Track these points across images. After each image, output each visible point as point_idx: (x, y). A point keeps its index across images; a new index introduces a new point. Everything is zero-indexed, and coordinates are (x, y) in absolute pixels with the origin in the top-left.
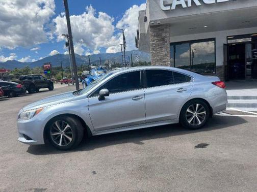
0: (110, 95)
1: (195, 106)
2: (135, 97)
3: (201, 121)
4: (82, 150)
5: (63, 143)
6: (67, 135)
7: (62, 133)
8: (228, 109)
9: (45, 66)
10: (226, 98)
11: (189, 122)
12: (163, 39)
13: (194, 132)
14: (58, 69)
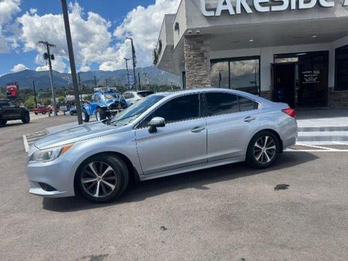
0: (167, 125)
1: (264, 139)
2: (195, 128)
3: (270, 158)
4: (129, 201)
5: (101, 192)
6: (107, 181)
7: (99, 180)
8: (297, 143)
9: (8, 87)
10: (296, 130)
11: (257, 159)
12: (202, 54)
13: (263, 172)
14: (27, 92)
